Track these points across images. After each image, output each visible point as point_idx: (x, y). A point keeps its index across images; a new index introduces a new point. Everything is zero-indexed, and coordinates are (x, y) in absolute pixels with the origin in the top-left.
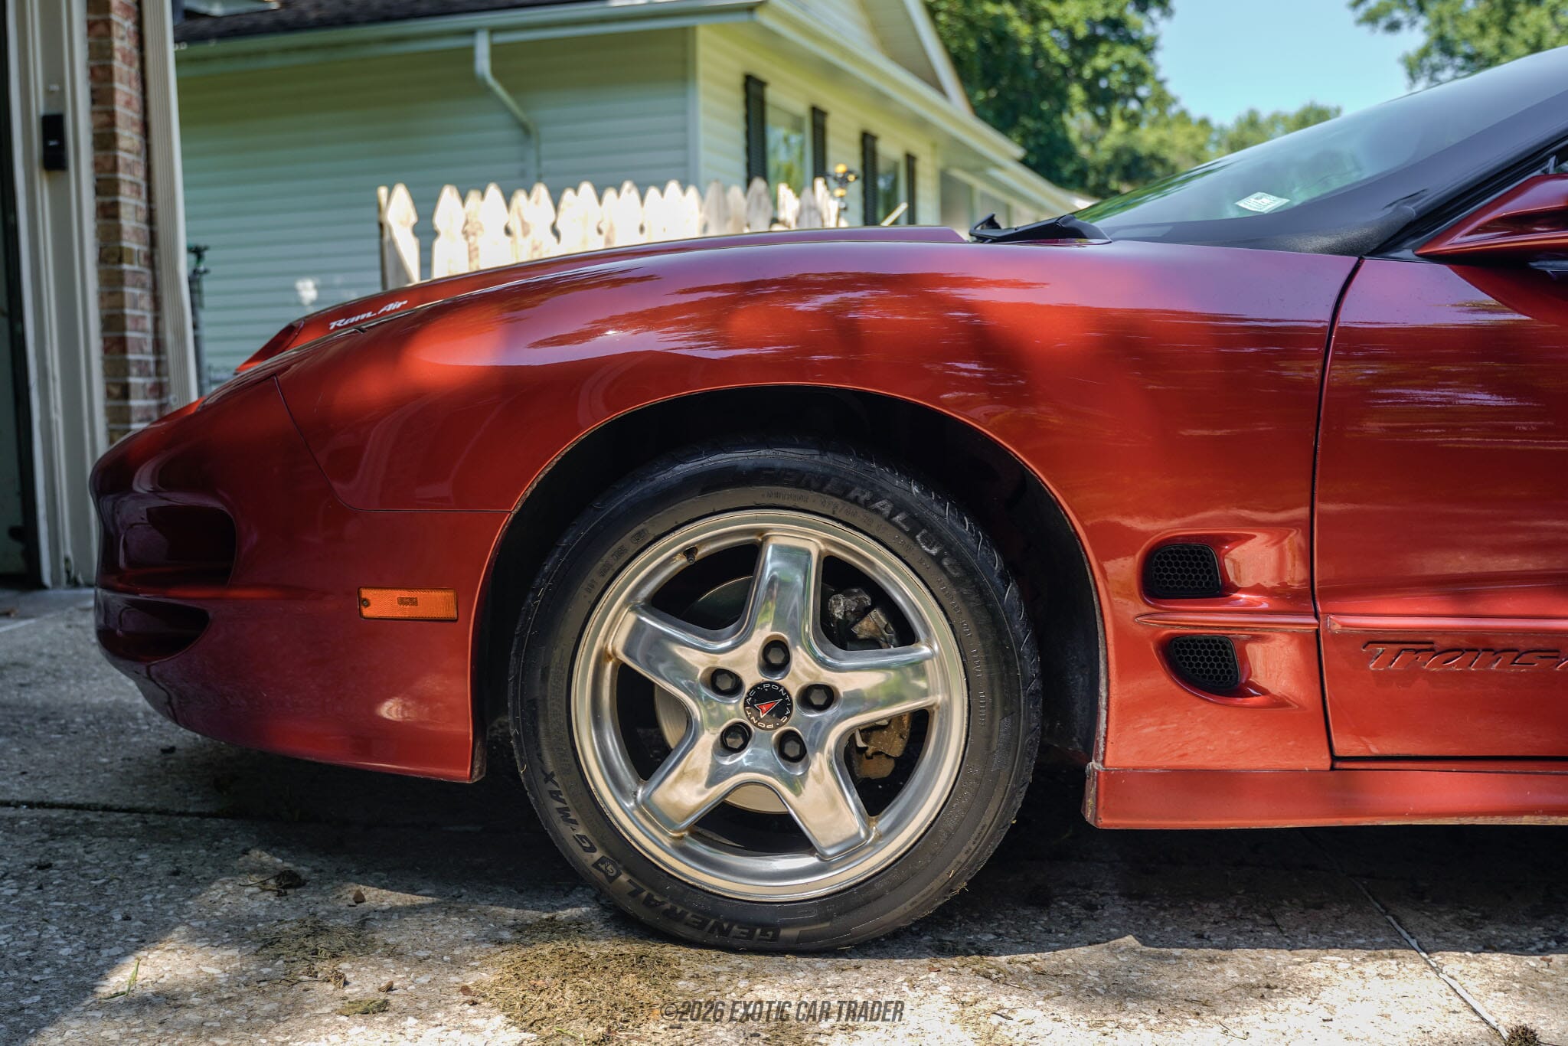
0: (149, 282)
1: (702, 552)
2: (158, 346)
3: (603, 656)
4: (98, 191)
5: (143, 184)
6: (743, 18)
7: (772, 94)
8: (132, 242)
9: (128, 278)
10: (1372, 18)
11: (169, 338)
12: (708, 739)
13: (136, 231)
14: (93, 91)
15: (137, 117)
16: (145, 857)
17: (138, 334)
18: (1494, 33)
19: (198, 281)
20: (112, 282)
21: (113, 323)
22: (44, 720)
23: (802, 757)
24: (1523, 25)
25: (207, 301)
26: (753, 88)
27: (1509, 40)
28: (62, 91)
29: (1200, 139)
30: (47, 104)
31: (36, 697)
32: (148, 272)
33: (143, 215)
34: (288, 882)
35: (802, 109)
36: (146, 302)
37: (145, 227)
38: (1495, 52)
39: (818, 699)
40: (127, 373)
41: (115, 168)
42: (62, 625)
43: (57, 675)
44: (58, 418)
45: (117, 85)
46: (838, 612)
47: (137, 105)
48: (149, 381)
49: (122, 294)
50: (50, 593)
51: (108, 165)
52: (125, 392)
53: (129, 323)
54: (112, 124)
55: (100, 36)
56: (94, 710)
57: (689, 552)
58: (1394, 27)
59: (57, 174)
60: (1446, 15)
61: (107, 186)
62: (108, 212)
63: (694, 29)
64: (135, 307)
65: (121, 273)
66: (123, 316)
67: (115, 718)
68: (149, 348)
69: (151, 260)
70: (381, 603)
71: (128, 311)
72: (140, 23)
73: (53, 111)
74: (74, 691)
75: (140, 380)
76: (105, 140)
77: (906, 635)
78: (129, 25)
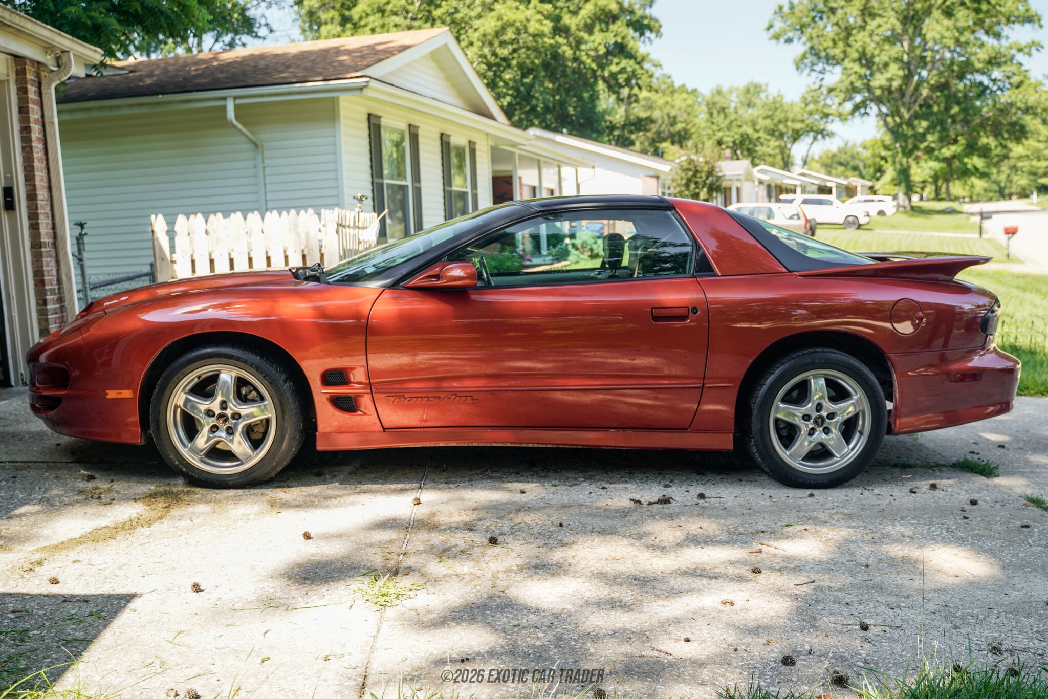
0: (54, 254)
1: (203, 377)
2: (59, 281)
3: (176, 407)
4: (29, 218)
5: (50, 213)
6: (358, 92)
7: (384, 122)
8: (46, 238)
9: (44, 254)
10: (777, 37)
11: (64, 278)
12: (206, 429)
13: (47, 234)
14: (25, 176)
15: (45, 184)
16: (47, 474)
17: (50, 278)
18: (841, 44)
19: (82, 239)
20: (37, 257)
21: (39, 275)
22: (13, 437)
23: (232, 434)
24: (856, 41)
25: (87, 247)
26: (373, 120)
27: (848, 49)
28: (12, 177)
29: (689, 102)
30: (5, 182)
31: (10, 429)
32: (53, 250)
33: (50, 226)
34: (91, 478)
35: (403, 126)
36: (53, 264)
37: (51, 231)
38: (841, 56)
39: (237, 417)
40: (46, 295)
41: (37, 208)
42: (20, 402)
43: (18, 422)
44: (15, 314)
45: (36, 173)
46: (244, 392)
47: (45, 180)
48: (55, 297)
49: (42, 261)
50: (15, 389)
51: (34, 207)
52: (45, 303)
53: (45, 273)
54: (35, 190)
55: (28, 153)
56: (32, 433)
57: (199, 377)
58: (789, 41)
59: (11, 212)
60: (814, 35)
61: (33, 216)
62: (34, 227)
63: (338, 98)
64: (48, 266)
65: (41, 252)
66: (43, 271)
67: (39, 436)
68: (55, 282)
69: (55, 245)
70: (112, 394)
71: (45, 268)
72: (45, 144)
73: (8, 185)
74: (25, 427)
75: (52, 297)
76: (32, 196)
77: (262, 399)
78: (41, 146)
